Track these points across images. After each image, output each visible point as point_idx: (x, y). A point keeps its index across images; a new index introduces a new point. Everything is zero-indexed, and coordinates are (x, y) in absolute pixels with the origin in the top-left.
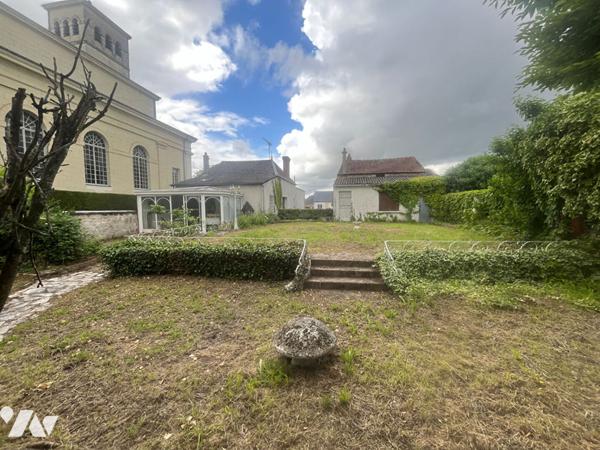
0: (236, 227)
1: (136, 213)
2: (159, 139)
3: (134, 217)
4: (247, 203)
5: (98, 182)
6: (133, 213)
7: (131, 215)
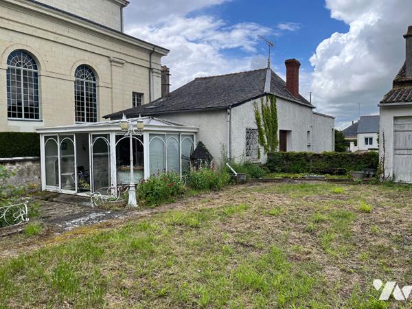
0: (133, 200)
1: (39, 160)
2: (112, 55)
3: (34, 166)
4: (200, 145)
5: (26, 116)
6: (33, 161)
7: (29, 164)
